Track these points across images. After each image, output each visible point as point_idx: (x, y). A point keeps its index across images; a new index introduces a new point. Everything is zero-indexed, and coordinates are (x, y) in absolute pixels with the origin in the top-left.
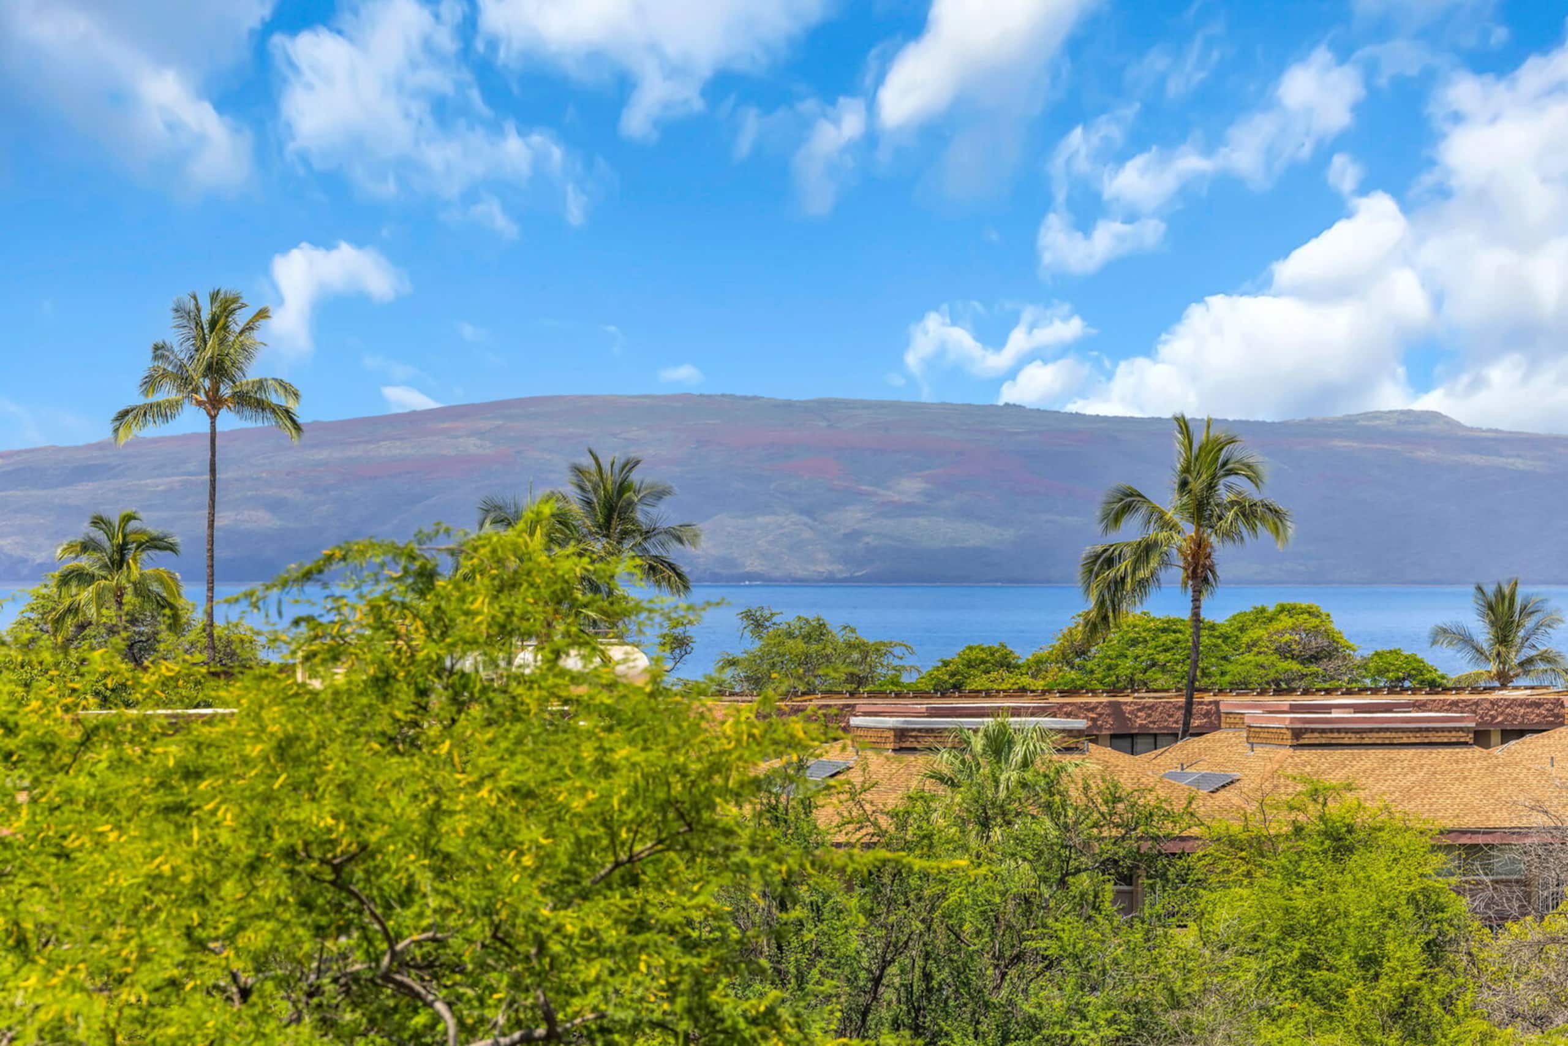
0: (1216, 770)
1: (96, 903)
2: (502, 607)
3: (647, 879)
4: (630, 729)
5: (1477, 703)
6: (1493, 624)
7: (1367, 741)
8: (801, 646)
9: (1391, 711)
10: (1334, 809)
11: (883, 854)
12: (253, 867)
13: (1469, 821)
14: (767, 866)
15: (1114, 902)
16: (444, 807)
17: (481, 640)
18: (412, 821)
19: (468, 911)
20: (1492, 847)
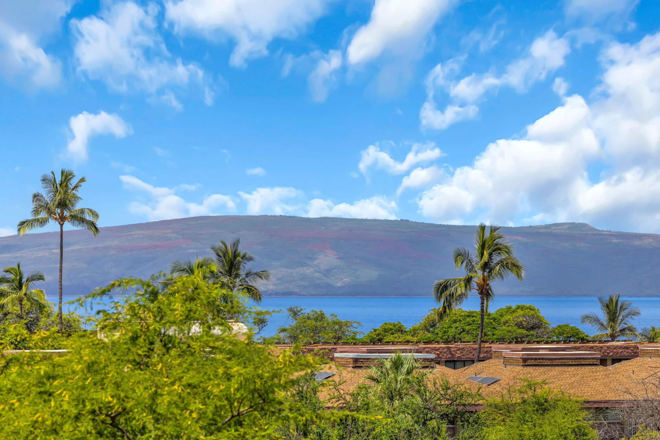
0: (489, 376)
1: (10, 434)
2: (187, 308)
3: (245, 423)
4: (239, 359)
5: (601, 347)
6: (608, 313)
7: (554, 363)
8: (314, 322)
9: (565, 351)
10: (539, 392)
11: (347, 412)
12: (77, 418)
13: (599, 398)
14: (297, 418)
15: (446, 432)
16: (159, 393)
17: (177, 322)
18: (145, 398)
19: (169, 436)
20: (607, 408)
